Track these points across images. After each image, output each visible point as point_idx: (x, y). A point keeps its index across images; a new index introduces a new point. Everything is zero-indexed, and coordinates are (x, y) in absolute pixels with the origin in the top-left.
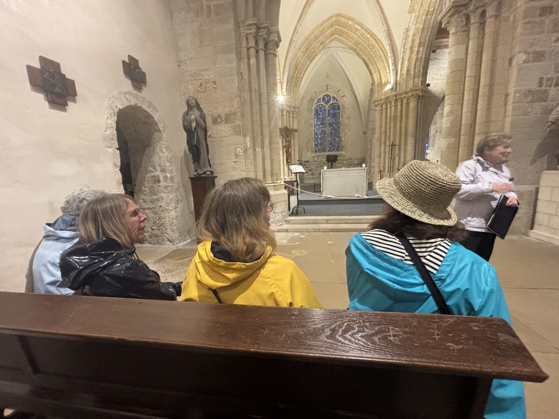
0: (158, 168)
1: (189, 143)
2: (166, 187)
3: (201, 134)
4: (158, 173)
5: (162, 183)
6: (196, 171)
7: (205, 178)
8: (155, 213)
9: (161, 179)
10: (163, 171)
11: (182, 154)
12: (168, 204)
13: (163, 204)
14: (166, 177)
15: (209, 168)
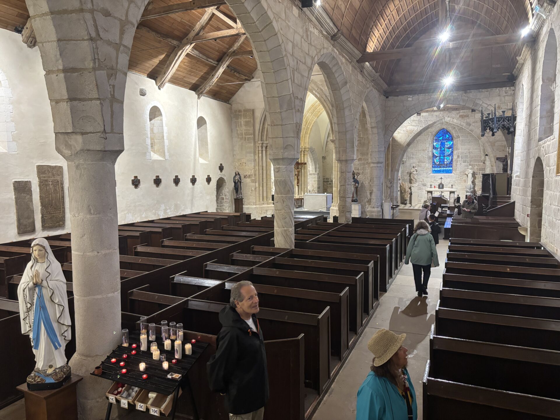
0: (224, 195)
1: (235, 186)
2: (226, 202)
3: (239, 184)
4: (223, 196)
5: (225, 200)
6: (236, 196)
7: (239, 199)
8: (221, 210)
9: (224, 198)
10: (225, 196)
11: (232, 189)
12: (226, 207)
13: (224, 207)
14: (226, 198)
15: (241, 195)
